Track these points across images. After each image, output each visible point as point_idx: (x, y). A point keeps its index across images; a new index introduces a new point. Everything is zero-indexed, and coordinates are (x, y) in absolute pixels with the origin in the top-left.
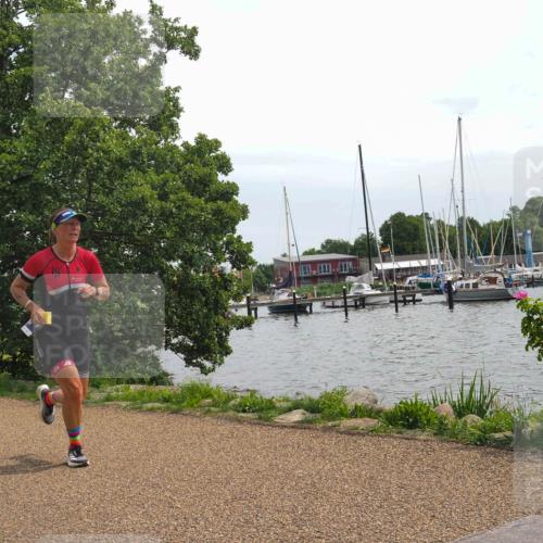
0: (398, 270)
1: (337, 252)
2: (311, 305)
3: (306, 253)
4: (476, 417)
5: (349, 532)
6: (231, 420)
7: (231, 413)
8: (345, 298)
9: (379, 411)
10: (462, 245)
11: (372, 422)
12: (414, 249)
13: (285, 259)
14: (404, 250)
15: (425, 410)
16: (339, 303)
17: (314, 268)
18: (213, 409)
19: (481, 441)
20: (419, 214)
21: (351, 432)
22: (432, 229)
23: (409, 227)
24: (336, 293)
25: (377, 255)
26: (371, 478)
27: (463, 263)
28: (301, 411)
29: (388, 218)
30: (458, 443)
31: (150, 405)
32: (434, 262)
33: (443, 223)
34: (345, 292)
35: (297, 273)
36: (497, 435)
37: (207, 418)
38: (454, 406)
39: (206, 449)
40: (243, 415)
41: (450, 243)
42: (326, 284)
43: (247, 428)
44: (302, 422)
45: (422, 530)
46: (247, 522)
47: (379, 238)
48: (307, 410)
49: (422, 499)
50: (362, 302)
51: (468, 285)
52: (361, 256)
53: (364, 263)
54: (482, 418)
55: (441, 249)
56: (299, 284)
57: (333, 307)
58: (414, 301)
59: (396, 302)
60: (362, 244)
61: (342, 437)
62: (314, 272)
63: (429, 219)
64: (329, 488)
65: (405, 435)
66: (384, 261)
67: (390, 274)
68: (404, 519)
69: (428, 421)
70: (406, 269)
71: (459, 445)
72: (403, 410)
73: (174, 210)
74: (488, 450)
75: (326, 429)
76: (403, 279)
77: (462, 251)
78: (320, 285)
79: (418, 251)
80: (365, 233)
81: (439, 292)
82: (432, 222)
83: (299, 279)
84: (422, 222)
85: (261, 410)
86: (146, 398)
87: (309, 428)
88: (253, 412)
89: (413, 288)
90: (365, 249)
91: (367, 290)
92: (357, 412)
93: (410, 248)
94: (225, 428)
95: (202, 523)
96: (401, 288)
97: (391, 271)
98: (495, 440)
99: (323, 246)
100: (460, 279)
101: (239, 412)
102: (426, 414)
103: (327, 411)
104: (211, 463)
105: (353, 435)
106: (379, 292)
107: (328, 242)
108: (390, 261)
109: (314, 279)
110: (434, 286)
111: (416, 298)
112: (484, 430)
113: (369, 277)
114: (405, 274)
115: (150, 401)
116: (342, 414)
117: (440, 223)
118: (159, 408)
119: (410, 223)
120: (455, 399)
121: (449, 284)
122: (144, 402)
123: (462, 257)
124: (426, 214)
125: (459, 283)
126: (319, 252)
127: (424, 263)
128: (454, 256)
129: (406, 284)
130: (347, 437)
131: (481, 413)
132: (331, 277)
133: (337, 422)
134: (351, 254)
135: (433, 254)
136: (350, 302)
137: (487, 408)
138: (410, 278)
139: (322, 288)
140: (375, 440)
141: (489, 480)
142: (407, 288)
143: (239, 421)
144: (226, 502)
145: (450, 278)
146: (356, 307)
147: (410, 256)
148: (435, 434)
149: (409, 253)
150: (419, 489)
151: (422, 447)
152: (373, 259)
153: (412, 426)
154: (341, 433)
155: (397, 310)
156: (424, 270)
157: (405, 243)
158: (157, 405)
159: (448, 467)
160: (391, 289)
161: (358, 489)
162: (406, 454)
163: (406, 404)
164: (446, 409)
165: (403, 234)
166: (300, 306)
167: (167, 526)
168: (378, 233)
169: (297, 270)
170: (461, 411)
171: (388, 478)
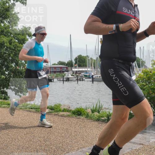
0: (79, 71)
1: (62, 65)
2: (53, 79)
3: (53, 65)
4: (97, 113)
5: (59, 144)
6: (28, 111)
7: (28, 109)
8: (63, 78)
9: (70, 111)
10: (97, 65)
11: (68, 113)
12: (83, 65)
13: (47, 66)
14: (81, 65)
15: (83, 110)
16: (62, 79)
17: (55, 69)
18: (22, 108)
19: (98, 120)
20: (86, 55)
21: (62, 116)
22: (89, 60)
23: (83, 59)
24: (61, 76)
25: (73, 66)
26: (67, 129)
27: (97, 70)
28: (48, 109)
29: (77, 56)
30: (92, 120)
31: (4, 106)
32: (89, 69)
33: (92, 59)
34: (63, 76)
35: (50, 70)
36: (103, 118)
37: (21, 110)
38: (91, 110)
39: (20, 119)
40: (31, 110)
41: (94, 64)
42: (58, 73)
43: (32, 114)
44: (48, 112)
45: (80, 144)
46: (30, 140)
47: (74, 62)
48: (50, 109)
49: (81, 135)
50: (68, 80)
51: (98, 77)
52: (69, 66)
53: (69, 68)
54: (99, 113)
55: (91, 66)
56: (50, 73)
57: (60, 80)
58: (83, 80)
59: (78, 80)
60: (69, 63)
61: (59, 117)
62: (55, 70)
63: (88, 57)
64: (54, 131)
65: (77, 117)
66: (75, 68)
67: (76, 72)
68: (75, 141)
69: (84, 114)
70: (81, 71)
71: (92, 121)
72: (77, 110)
73: (13, 48)
74: (100, 122)
75: (55, 115)
76: (80, 74)
77: (97, 67)
78: (56, 74)
79: (85, 66)
80: (70, 60)
81: (90, 78)
82: (89, 58)
83: (50, 72)
84: (86, 58)
85: (37, 108)
86: (3, 104)
87: (50, 114)
88: (34, 109)
89: (83, 76)
90: (70, 64)
91: (70, 76)
92: (64, 110)
93: (82, 65)
94: (26, 113)
95: (17, 140)
96: (79, 76)
97: (77, 71)
98: (102, 120)
99: (58, 63)
100: (96, 75)
101: (30, 109)
102: (83, 112)
103: (55, 110)
104: (21, 123)
105: (63, 117)
106: (73, 77)
107: (60, 62)
108: (77, 68)
109: (55, 72)
110: (89, 76)
111: (83, 79)
112: (99, 117)
113: (71, 72)
114: (81, 72)
115: (4, 105)
116: (60, 111)
117: (91, 59)
118: (6, 107)
119: (83, 58)
120: (92, 108)
121: (93, 76)
122: (2, 105)
123: (97, 68)
124: (88, 56)
125: (95, 76)
126: (57, 65)
127: (86, 69)
128: (95, 68)
129: (81, 75)
130: (61, 117)
131: (99, 112)
132: (60, 72)
133: (58, 113)
134: (66, 66)
135: (89, 67)
136: (65, 79)
137: (100, 111)
138: (82, 74)
139: (57, 75)
140: (69, 118)
141: (99, 130)
142: (81, 76)
143: (30, 111)
144: (25, 135)
145: (93, 74)
146: (66, 81)
147: (82, 67)
148: (86, 117)
149: (82, 66)
150: (80, 132)
151: (82, 121)
152: (72, 67)
153: (79, 115)
154: (59, 116)
155: (78, 82)
156: (86, 72)
157: (81, 63)
158: (6, 106)
159: (88, 127)
160: (76, 76)
161: (63, 132)
162: (77, 123)
163: (78, 109)
164: (89, 111)
165: (81, 61)
166: (50, 80)
167: (6, 141)
168: (74, 60)
169: (50, 69)
170: (93, 111)
171: (71, 129)
